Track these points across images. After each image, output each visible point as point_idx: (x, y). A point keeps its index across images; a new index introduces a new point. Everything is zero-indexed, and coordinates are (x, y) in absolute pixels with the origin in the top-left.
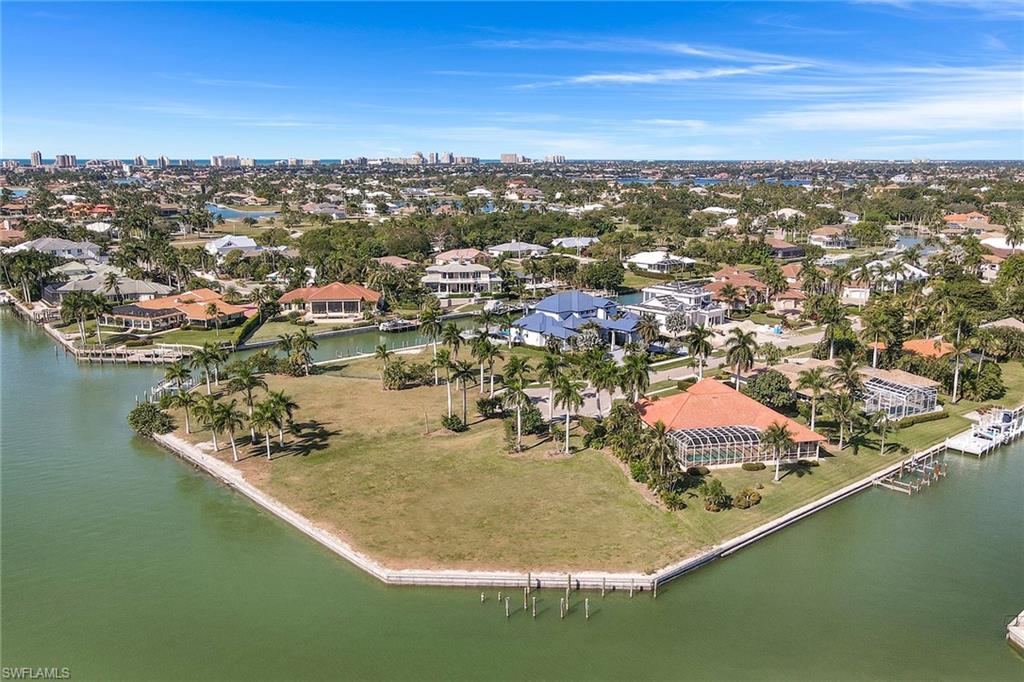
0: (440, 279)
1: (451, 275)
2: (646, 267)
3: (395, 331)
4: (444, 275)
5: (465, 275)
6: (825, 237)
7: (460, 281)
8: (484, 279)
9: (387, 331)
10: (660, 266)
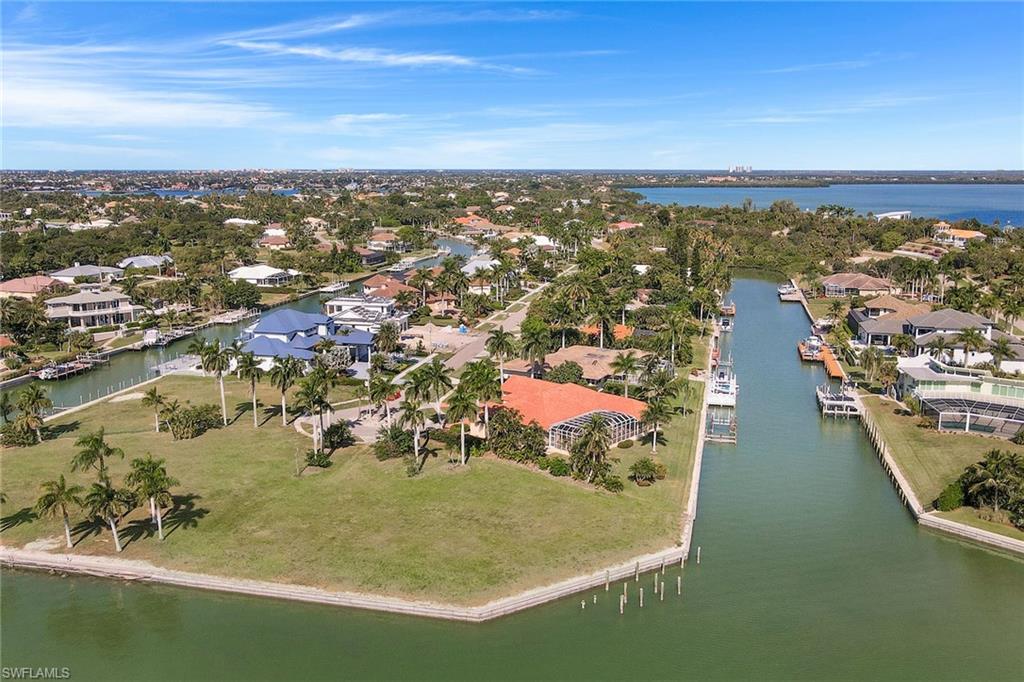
0: (71, 313)
1: (85, 307)
2: (255, 282)
3: (62, 378)
4: (76, 307)
5: (102, 305)
6: (384, 243)
7: (96, 312)
8: (125, 308)
9: (53, 379)
10: (271, 280)
